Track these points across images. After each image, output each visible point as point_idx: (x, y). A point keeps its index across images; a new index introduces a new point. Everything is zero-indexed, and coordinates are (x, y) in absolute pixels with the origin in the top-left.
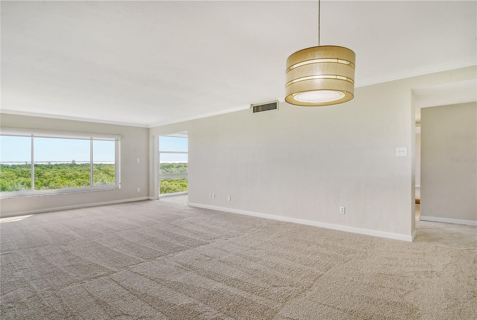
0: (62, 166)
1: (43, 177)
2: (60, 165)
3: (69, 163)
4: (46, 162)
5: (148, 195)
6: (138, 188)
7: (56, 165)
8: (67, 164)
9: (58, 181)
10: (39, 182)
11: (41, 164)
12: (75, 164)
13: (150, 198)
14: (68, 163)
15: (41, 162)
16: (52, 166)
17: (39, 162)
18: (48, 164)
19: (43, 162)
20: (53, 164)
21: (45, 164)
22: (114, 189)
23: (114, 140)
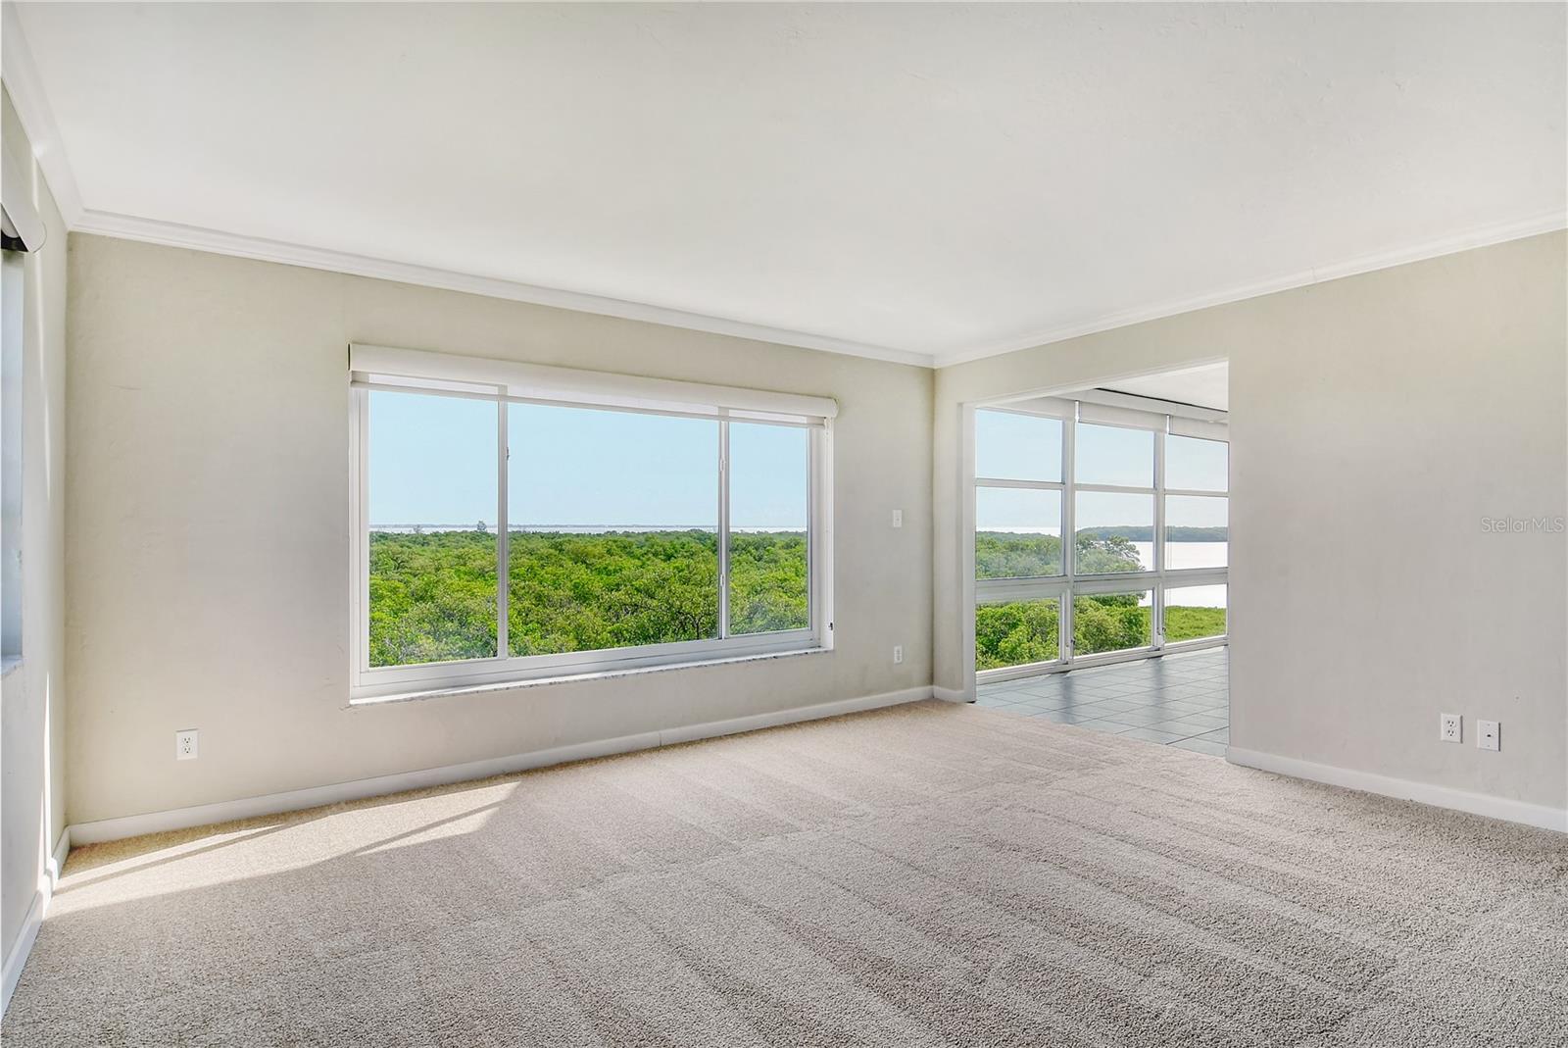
0: (451, 538)
1: (409, 571)
2: (447, 534)
3: (469, 530)
4: (406, 526)
5: (931, 679)
6: (896, 648)
7: (435, 535)
8: (463, 532)
9: (452, 584)
10: (402, 585)
11: (397, 531)
12: (486, 533)
13: (939, 691)
14: (466, 532)
15: (396, 526)
16: (425, 537)
17: (390, 526)
18: (413, 532)
19: (399, 526)
20: (427, 531)
21: (406, 531)
22: (809, 651)
23: (804, 420)
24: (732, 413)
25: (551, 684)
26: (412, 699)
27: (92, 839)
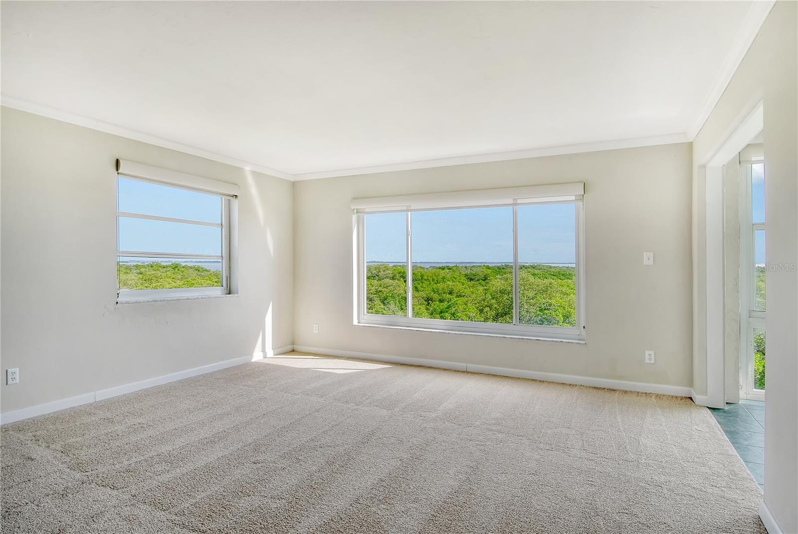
22: (563, 340)
23: (573, 198)
24: (519, 201)
25: (417, 330)
26: (370, 326)
27: (298, 350)
